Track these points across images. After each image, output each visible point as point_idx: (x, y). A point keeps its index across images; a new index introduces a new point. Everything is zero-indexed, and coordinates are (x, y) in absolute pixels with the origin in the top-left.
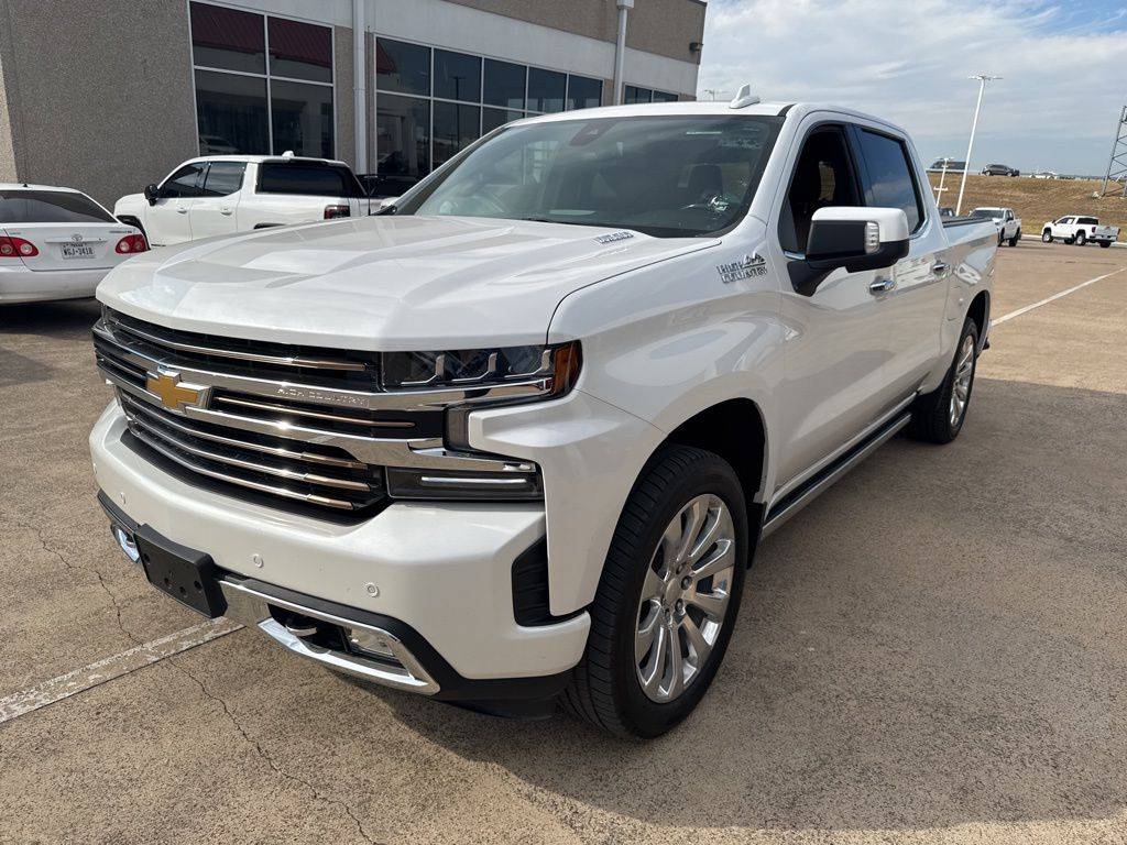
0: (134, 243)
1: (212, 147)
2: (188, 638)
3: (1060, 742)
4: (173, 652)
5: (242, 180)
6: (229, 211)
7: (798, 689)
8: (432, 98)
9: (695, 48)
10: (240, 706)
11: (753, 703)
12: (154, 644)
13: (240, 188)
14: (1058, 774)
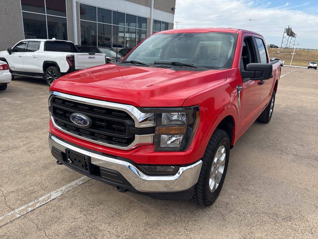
0: (4, 67)
1: (28, 36)
2: (31, 207)
3: (311, 225)
4: (25, 212)
5: (39, 47)
6: (35, 56)
7: (231, 211)
8: (97, 22)
9: (173, 9)
10: (51, 233)
11: (219, 217)
12: (19, 210)
13: (39, 49)
14: (314, 236)
